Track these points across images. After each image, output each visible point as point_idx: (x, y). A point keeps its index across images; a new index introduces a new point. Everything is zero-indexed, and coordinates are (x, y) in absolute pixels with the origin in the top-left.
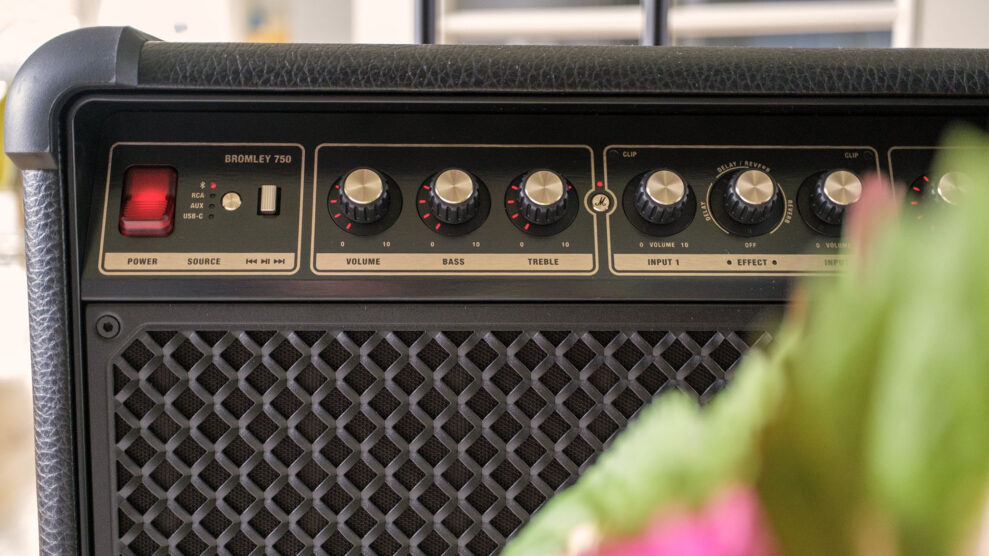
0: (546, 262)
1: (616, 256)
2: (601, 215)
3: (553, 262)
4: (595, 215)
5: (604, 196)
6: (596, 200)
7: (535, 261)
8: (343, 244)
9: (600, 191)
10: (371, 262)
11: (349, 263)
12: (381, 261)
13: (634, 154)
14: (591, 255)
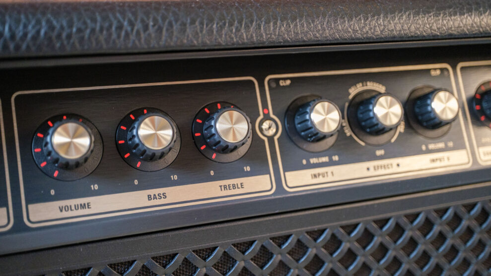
0: (234, 186)
1: (287, 174)
2: (271, 139)
3: (239, 186)
4: (266, 139)
5: (271, 122)
6: (265, 125)
7: (225, 187)
8: (53, 192)
9: (267, 117)
10: (83, 206)
11: (61, 211)
12: (92, 206)
13: (288, 82)
14: (268, 176)
